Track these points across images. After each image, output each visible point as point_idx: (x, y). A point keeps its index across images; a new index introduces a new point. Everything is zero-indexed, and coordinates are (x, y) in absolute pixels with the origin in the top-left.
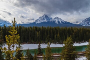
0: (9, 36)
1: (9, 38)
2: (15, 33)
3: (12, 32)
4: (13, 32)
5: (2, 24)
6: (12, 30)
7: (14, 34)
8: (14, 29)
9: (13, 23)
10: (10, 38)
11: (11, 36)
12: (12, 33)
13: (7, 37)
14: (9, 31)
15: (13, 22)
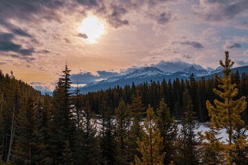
0: (216, 101)
1: (215, 107)
2: (233, 94)
3: (223, 91)
4: (227, 92)
5: (187, 74)
6: (224, 87)
7: (229, 98)
8: (228, 82)
9: (224, 66)
10: (218, 107)
11: (221, 103)
12: (225, 94)
13: (209, 107)
14: (214, 90)
15: (224, 63)
